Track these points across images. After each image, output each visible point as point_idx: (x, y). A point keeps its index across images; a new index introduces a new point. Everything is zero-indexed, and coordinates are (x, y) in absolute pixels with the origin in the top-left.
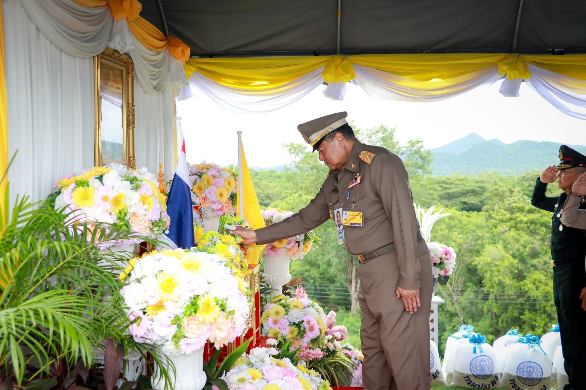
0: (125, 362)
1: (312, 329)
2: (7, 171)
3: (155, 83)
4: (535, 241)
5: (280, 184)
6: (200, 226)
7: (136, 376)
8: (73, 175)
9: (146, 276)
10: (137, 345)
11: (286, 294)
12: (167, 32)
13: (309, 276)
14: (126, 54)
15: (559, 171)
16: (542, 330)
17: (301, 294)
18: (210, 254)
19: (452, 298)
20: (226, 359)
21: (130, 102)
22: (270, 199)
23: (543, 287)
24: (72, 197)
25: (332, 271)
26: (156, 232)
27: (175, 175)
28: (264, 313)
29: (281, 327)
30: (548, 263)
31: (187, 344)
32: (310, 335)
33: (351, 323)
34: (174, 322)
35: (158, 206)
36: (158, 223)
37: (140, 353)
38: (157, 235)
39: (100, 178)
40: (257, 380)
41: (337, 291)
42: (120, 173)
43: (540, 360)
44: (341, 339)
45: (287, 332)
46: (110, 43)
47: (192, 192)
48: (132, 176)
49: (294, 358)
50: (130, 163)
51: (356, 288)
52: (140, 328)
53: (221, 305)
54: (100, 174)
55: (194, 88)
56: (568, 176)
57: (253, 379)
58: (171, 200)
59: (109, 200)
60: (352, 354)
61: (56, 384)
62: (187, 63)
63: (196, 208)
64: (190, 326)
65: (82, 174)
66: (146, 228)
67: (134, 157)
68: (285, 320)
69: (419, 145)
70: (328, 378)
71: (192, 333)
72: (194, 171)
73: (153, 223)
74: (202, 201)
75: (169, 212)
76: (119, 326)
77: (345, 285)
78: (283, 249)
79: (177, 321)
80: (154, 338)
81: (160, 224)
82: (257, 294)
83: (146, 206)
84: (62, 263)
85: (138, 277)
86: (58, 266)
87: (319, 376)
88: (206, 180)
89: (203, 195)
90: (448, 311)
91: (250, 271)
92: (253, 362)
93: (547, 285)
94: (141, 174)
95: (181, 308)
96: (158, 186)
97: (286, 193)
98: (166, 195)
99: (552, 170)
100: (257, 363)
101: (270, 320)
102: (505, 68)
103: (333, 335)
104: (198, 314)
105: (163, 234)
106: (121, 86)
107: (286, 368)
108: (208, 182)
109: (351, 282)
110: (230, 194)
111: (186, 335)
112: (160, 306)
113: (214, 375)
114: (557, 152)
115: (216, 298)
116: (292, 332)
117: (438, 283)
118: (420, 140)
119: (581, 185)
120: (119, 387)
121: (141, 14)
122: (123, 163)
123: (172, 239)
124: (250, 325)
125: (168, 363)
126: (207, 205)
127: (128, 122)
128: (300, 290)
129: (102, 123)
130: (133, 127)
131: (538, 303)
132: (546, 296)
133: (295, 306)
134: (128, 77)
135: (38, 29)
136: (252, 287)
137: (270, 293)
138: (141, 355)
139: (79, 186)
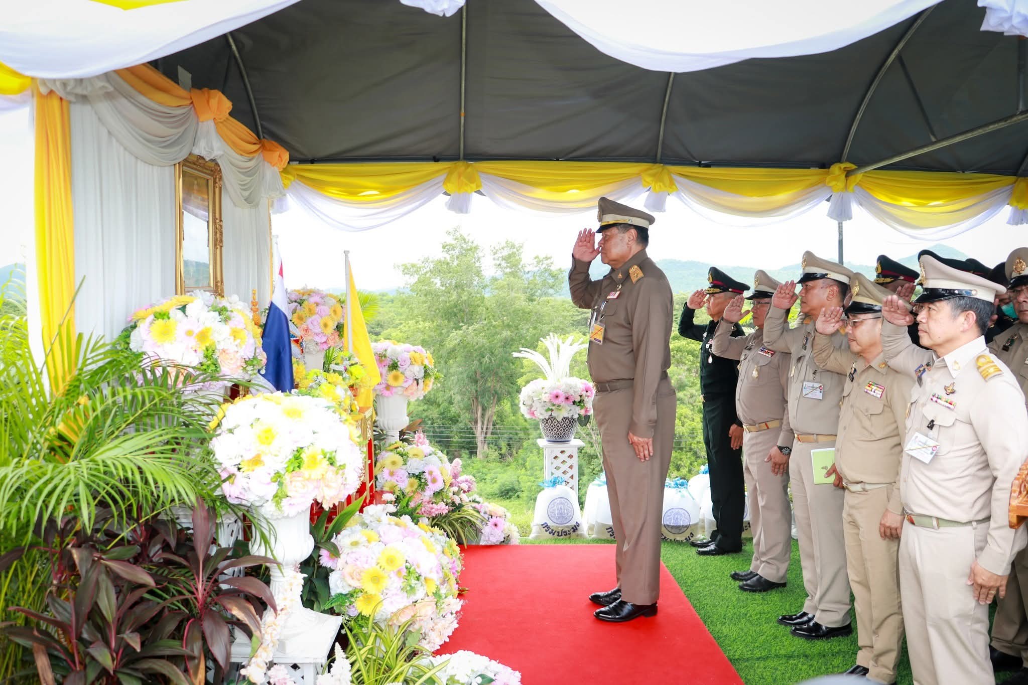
0: (218, 526)
1: (434, 481)
2: (73, 301)
3: (246, 194)
4: (682, 371)
5: (392, 309)
6: (301, 363)
7: (232, 541)
8: (151, 306)
9: (239, 426)
10: (232, 507)
11: (403, 440)
12: (261, 134)
13: (427, 416)
14: (213, 160)
15: (708, 296)
16: (687, 470)
17: (420, 440)
18: (315, 398)
19: (591, 438)
20: (336, 518)
21: (217, 216)
22: (382, 326)
23: (689, 422)
24: (150, 332)
25: (454, 410)
26: (250, 372)
27: (272, 304)
28: (378, 464)
29: (398, 479)
30: (695, 395)
31: (290, 504)
32: (432, 488)
33: (478, 469)
34: (275, 479)
35: (252, 341)
36: (252, 361)
37: (234, 514)
38: (251, 375)
39: (183, 309)
40: (373, 543)
41: (460, 432)
42: (207, 303)
43: (688, 506)
44: (469, 491)
45: (406, 485)
46: (194, 148)
47: (290, 324)
48: (221, 306)
49: (415, 515)
50: (218, 290)
51: (482, 429)
52: (234, 487)
53: (330, 458)
54: (183, 304)
55: (291, 200)
56: (717, 301)
57: (369, 541)
58: (266, 333)
59: (194, 335)
60: (481, 507)
61: (139, 551)
62: (285, 171)
63: (297, 341)
64: (294, 483)
65: (162, 304)
66: (238, 367)
67: (222, 282)
68: (403, 471)
69: (549, 261)
70: (453, 536)
71: (296, 491)
72: (293, 297)
73: (246, 362)
74: (303, 333)
75: (265, 348)
76: (210, 484)
77: (470, 425)
78: (399, 388)
79: (278, 478)
80: (250, 498)
81: (255, 362)
82: (370, 441)
83: (238, 341)
84: (140, 412)
85: (230, 427)
86: (137, 415)
87: (443, 535)
88: (307, 309)
89: (305, 326)
90: (586, 453)
91: (362, 416)
92: (367, 522)
93: (693, 420)
94: (230, 303)
95: (282, 462)
96: (251, 317)
97: (400, 320)
98: (260, 326)
99: (700, 294)
100: (373, 524)
101: (386, 471)
102: (649, 179)
103: (459, 487)
104: (302, 469)
105: (258, 375)
106: (206, 197)
107: (406, 527)
108: (310, 310)
109: (476, 422)
110: (336, 324)
111: (289, 494)
112: (257, 461)
113: (322, 538)
114: (706, 275)
115: (323, 450)
116: (412, 485)
117: (578, 423)
118: (549, 256)
119: (733, 310)
120: (213, 554)
121: (231, 114)
122: (209, 289)
123: (269, 381)
124: (362, 479)
125: (270, 529)
126: (310, 338)
127: (215, 240)
128: (420, 436)
129: (184, 243)
130: (221, 247)
131: (683, 440)
132: (692, 432)
133: (414, 455)
134: (215, 187)
135: (109, 132)
136: (364, 433)
137: (384, 439)
138: (235, 517)
139: (158, 319)
